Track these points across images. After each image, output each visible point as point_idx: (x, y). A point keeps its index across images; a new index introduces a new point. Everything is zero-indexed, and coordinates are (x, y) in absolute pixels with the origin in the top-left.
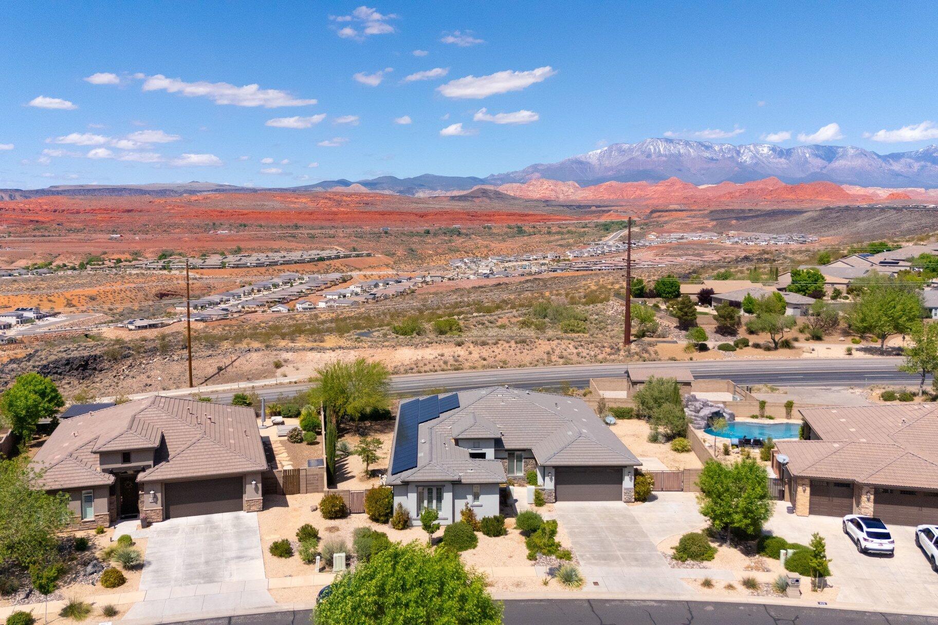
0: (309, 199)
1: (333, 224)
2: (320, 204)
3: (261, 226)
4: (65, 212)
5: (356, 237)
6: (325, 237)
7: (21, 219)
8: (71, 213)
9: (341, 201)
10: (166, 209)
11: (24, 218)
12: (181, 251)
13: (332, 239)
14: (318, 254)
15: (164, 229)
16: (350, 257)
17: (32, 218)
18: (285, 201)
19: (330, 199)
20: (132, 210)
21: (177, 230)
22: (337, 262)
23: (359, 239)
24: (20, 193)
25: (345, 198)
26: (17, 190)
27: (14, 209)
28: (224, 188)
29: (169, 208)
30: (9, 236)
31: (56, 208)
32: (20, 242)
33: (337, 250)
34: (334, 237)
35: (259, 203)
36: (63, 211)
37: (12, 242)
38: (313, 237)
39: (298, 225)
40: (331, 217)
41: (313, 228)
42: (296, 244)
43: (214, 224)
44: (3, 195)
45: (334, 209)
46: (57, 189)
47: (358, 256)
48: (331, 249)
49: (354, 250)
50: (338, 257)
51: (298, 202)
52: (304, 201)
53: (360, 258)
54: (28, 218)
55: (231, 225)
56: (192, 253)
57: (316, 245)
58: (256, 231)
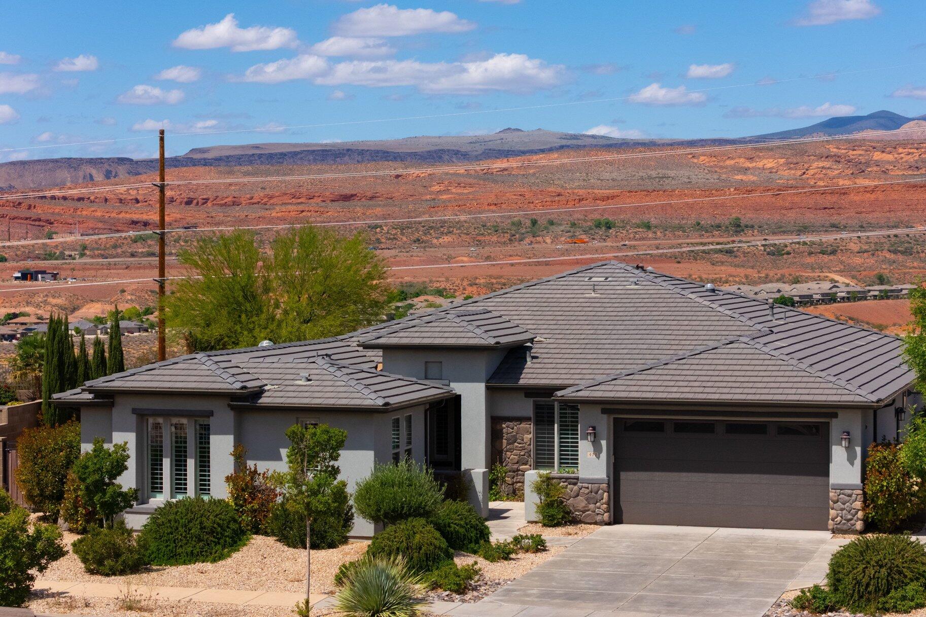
0: (782, 161)
1: (835, 219)
2: (811, 172)
3: (648, 227)
4: (209, 204)
5: (895, 252)
6: (810, 253)
7: (114, 218)
8: (222, 205)
9: (867, 164)
10: (431, 193)
11: (121, 216)
12: (442, 286)
13: (826, 258)
14: (779, 291)
15: (416, 235)
16: (865, 299)
17: (135, 217)
18: (722, 167)
19: (837, 159)
20: (352, 196)
21: (447, 239)
22: (826, 310)
23: (901, 257)
24: (127, 166)
25: (877, 156)
26: (121, 161)
27: (106, 200)
28: (580, 142)
29: (437, 188)
30: (82, 255)
31: (192, 195)
32: (102, 267)
33: (832, 281)
34: (834, 252)
35: (654, 173)
36: (206, 200)
37: (85, 267)
38: (777, 252)
39: (743, 222)
40: (830, 200)
41: (780, 230)
42: (732, 270)
43: (534, 222)
44: (94, 172)
45: (843, 183)
46: (206, 156)
47: (885, 295)
48: (819, 279)
49: (881, 280)
50: (829, 298)
51: (754, 168)
52: (770, 164)
53: (890, 301)
54: (128, 216)
55: (574, 225)
56: (470, 289)
57: (780, 272)
58: (635, 239)
